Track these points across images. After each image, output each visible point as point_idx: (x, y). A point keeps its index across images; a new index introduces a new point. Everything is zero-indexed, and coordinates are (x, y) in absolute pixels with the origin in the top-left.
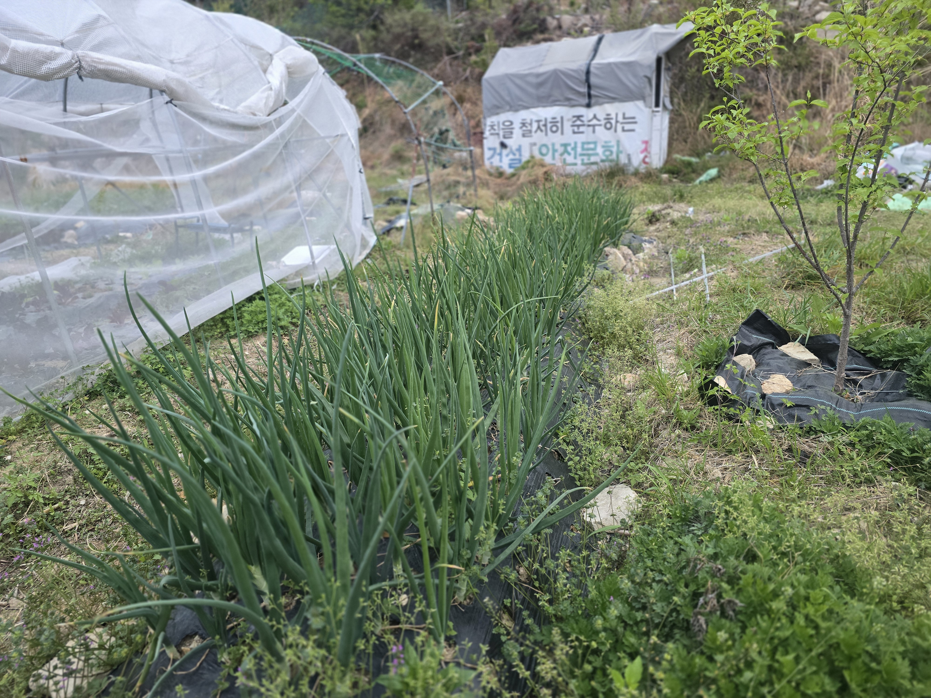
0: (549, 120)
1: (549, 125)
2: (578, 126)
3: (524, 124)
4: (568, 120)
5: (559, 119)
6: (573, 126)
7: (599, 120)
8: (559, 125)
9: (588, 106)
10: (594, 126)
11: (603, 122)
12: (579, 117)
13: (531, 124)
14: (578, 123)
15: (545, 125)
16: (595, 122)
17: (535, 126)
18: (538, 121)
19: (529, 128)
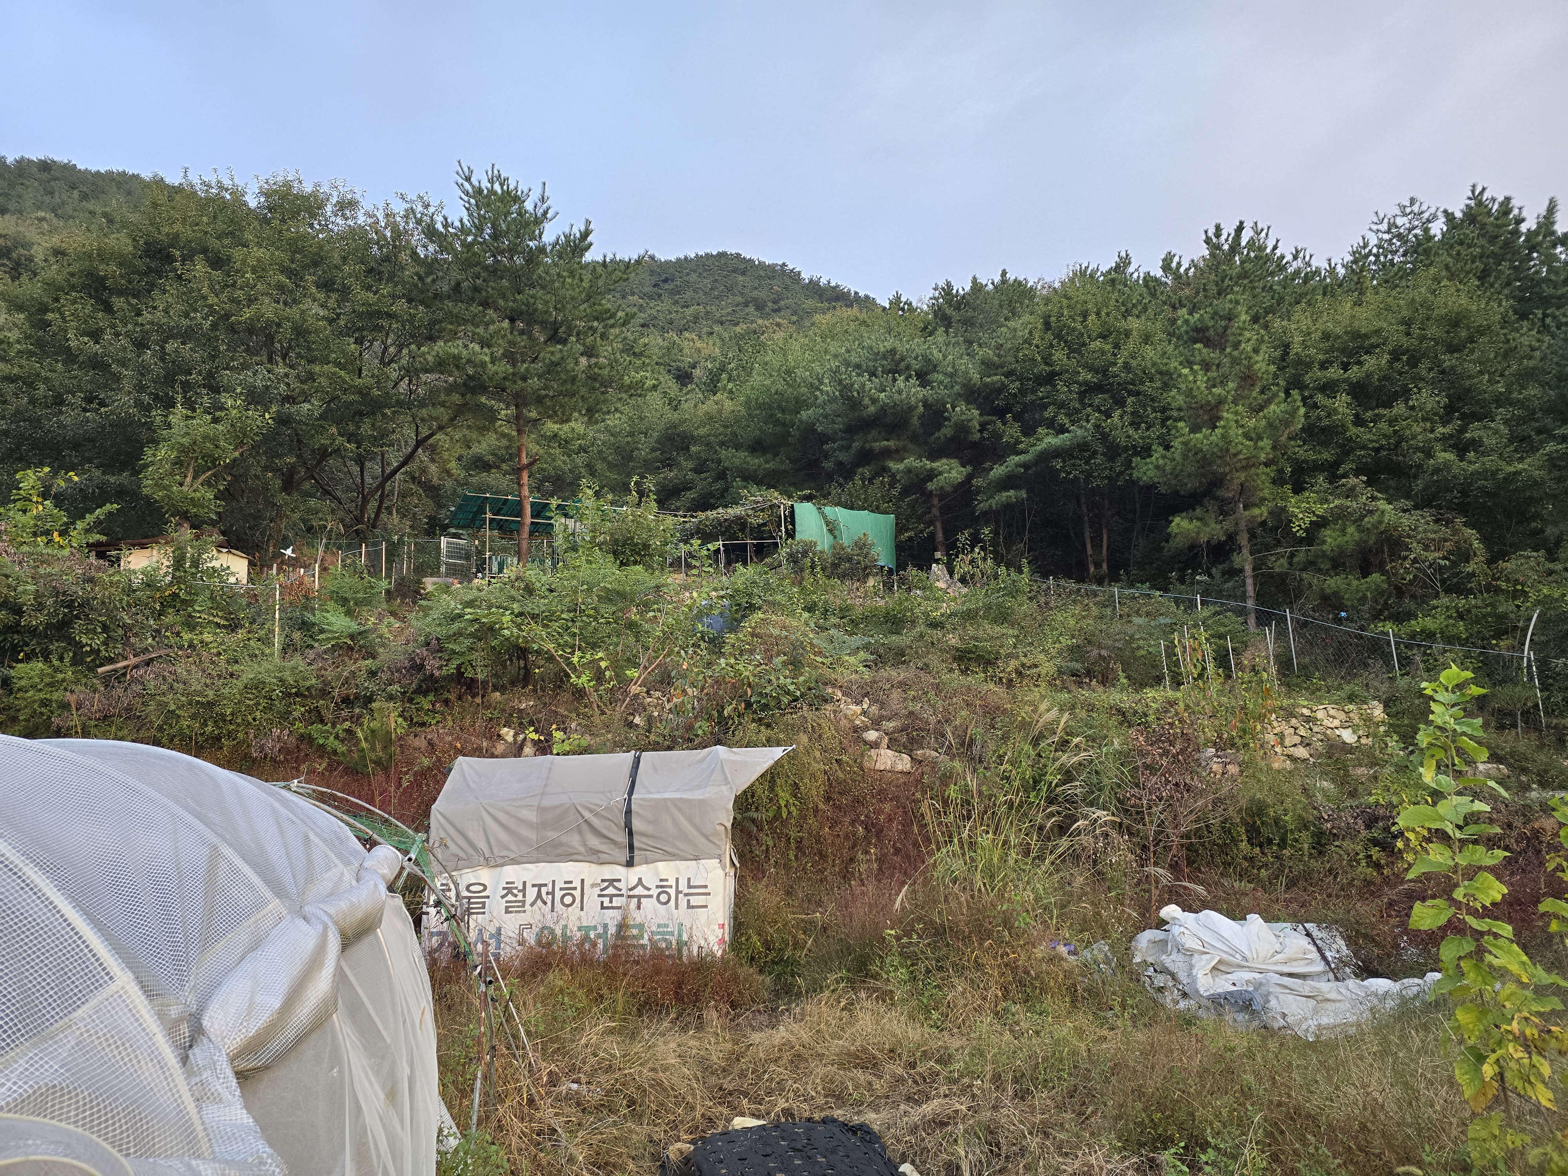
0: (559, 884)
1: (558, 894)
2: (611, 897)
3: (509, 891)
4: (593, 885)
5: (577, 884)
6: (599, 896)
7: (649, 889)
8: (577, 894)
9: (630, 863)
10: (639, 897)
11: (654, 892)
12: (612, 882)
13: (523, 891)
14: (611, 891)
15: (553, 893)
16: (640, 891)
17: (532, 893)
18: (540, 886)
19: (520, 897)
